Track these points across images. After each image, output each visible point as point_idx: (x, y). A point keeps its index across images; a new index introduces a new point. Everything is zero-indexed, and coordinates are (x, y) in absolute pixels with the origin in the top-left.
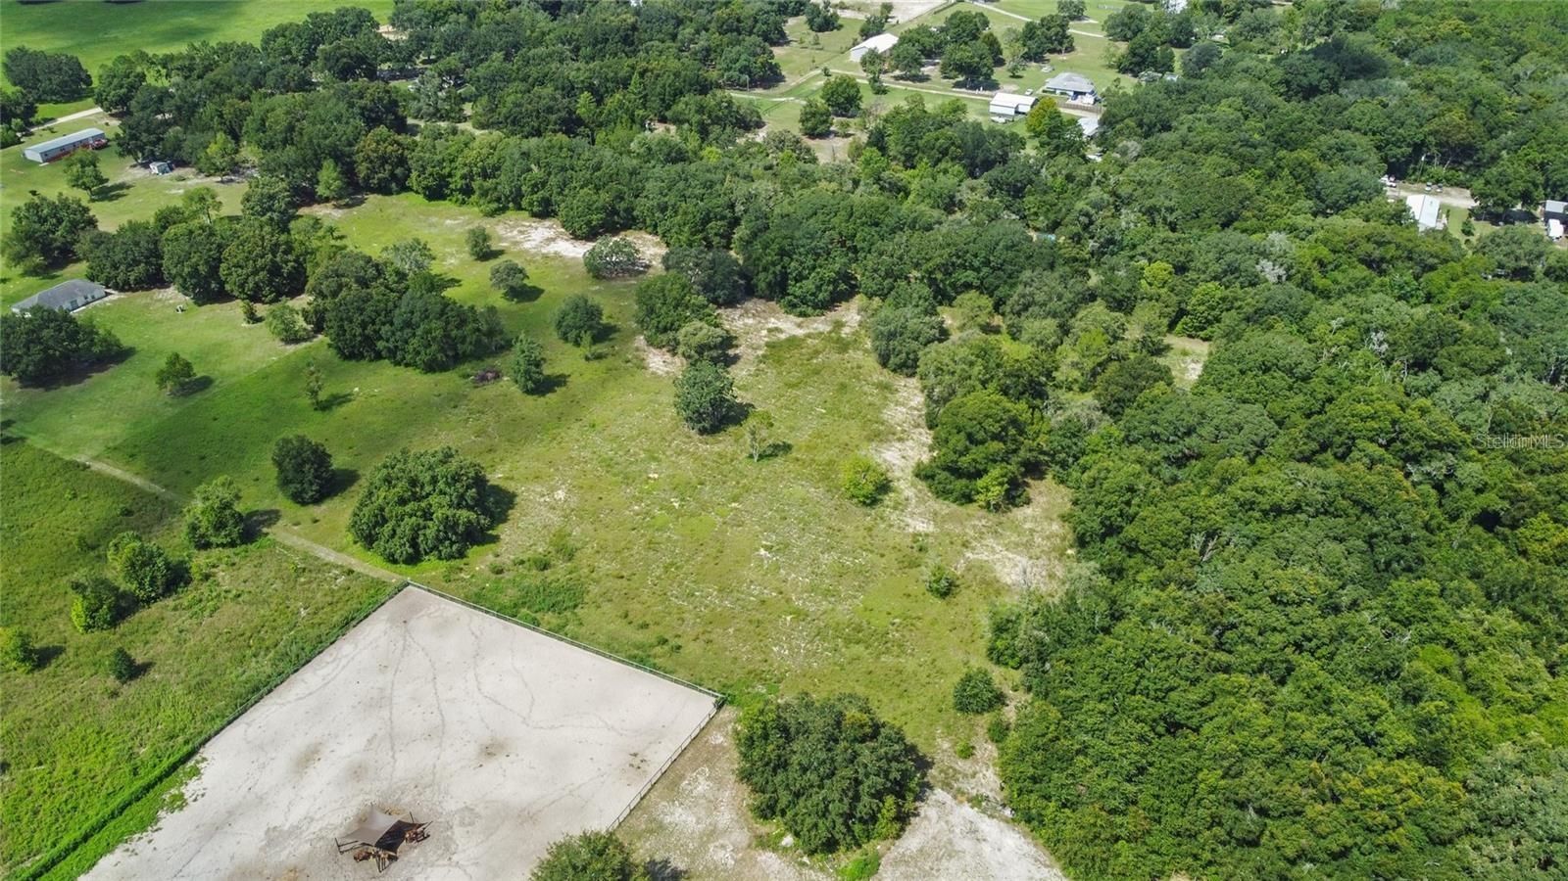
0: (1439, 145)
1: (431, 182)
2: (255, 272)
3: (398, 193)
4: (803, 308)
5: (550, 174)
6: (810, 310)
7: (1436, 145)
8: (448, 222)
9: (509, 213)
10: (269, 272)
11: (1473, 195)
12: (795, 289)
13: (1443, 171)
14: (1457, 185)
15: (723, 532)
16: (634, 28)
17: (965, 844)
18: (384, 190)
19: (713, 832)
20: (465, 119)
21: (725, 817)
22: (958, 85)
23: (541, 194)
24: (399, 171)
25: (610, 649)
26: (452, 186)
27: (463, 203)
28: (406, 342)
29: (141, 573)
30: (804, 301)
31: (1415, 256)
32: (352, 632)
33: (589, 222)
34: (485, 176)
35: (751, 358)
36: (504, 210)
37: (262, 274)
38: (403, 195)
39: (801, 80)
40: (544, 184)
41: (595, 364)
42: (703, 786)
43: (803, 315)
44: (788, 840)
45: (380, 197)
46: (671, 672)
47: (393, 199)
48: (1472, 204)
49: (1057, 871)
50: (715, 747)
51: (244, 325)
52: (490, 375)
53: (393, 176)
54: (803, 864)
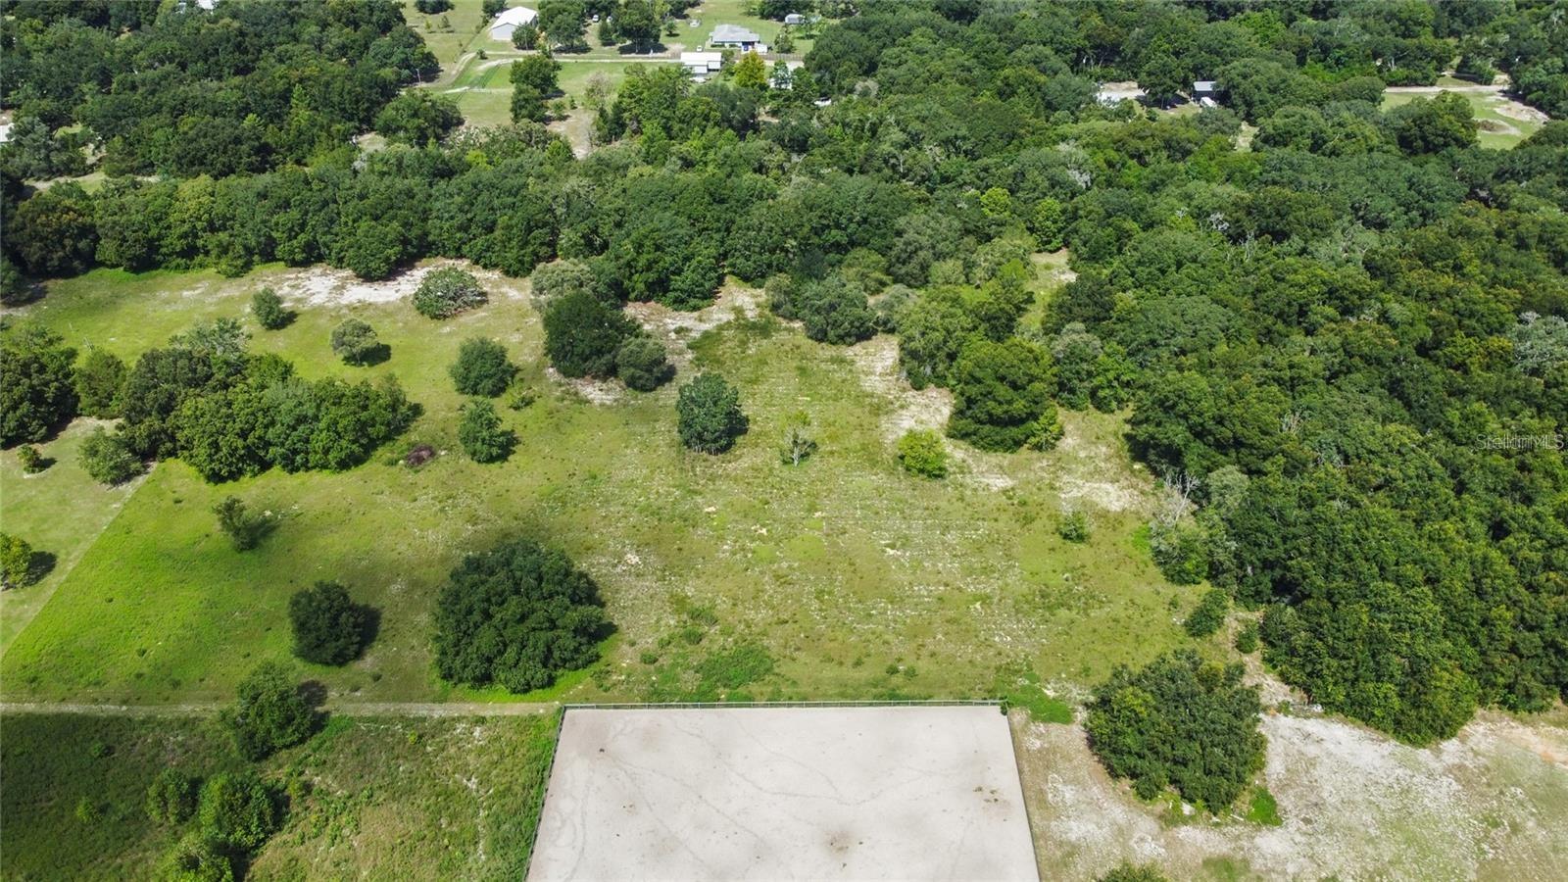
0: (1095, 47)
1: (138, 250)
2: (15, 407)
3: (85, 271)
4: (693, 302)
5: (306, 213)
6: (701, 303)
7: (1091, 47)
8: (186, 293)
9: (257, 268)
10: (32, 401)
11: (1140, 87)
12: (677, 282)
13: (1097, 70)
14: (1112, 80)
15: (835, 544)
16: (242, 33)
17: (1312, 750)
18: (66, 272)
19: (1121, 831)
20: (90, 169)
21: (1118, 812)
22: (623, 50)
23: (303, 238)
24: (82, 244)
25: (848, 696)
26: (164, 250)
27: (187, 268)
28: (307, 441)
29: (245, 814)
30: (691, 294)
31: (1174, 144)
32: (551, 784)
33: (388, 258)
34: (212, 228)
35: (686, 364)
36: (247, 267)
37: (25, 407)
38: (93, 273)
39: (460, 66)
40: (303, 226)
41: (528, 411)
42: (1069, 794)
43: (695, 308)
44: (1187, 809)
45: (61, 282)
46: (930, 697)
47: (81, 282)
48: (1141, 93)
49: (1393, 742)
50: (1039, 751)
51: (26, 476)
52: (424, 453)
53: (76, 252)
54: (1217, 825)
